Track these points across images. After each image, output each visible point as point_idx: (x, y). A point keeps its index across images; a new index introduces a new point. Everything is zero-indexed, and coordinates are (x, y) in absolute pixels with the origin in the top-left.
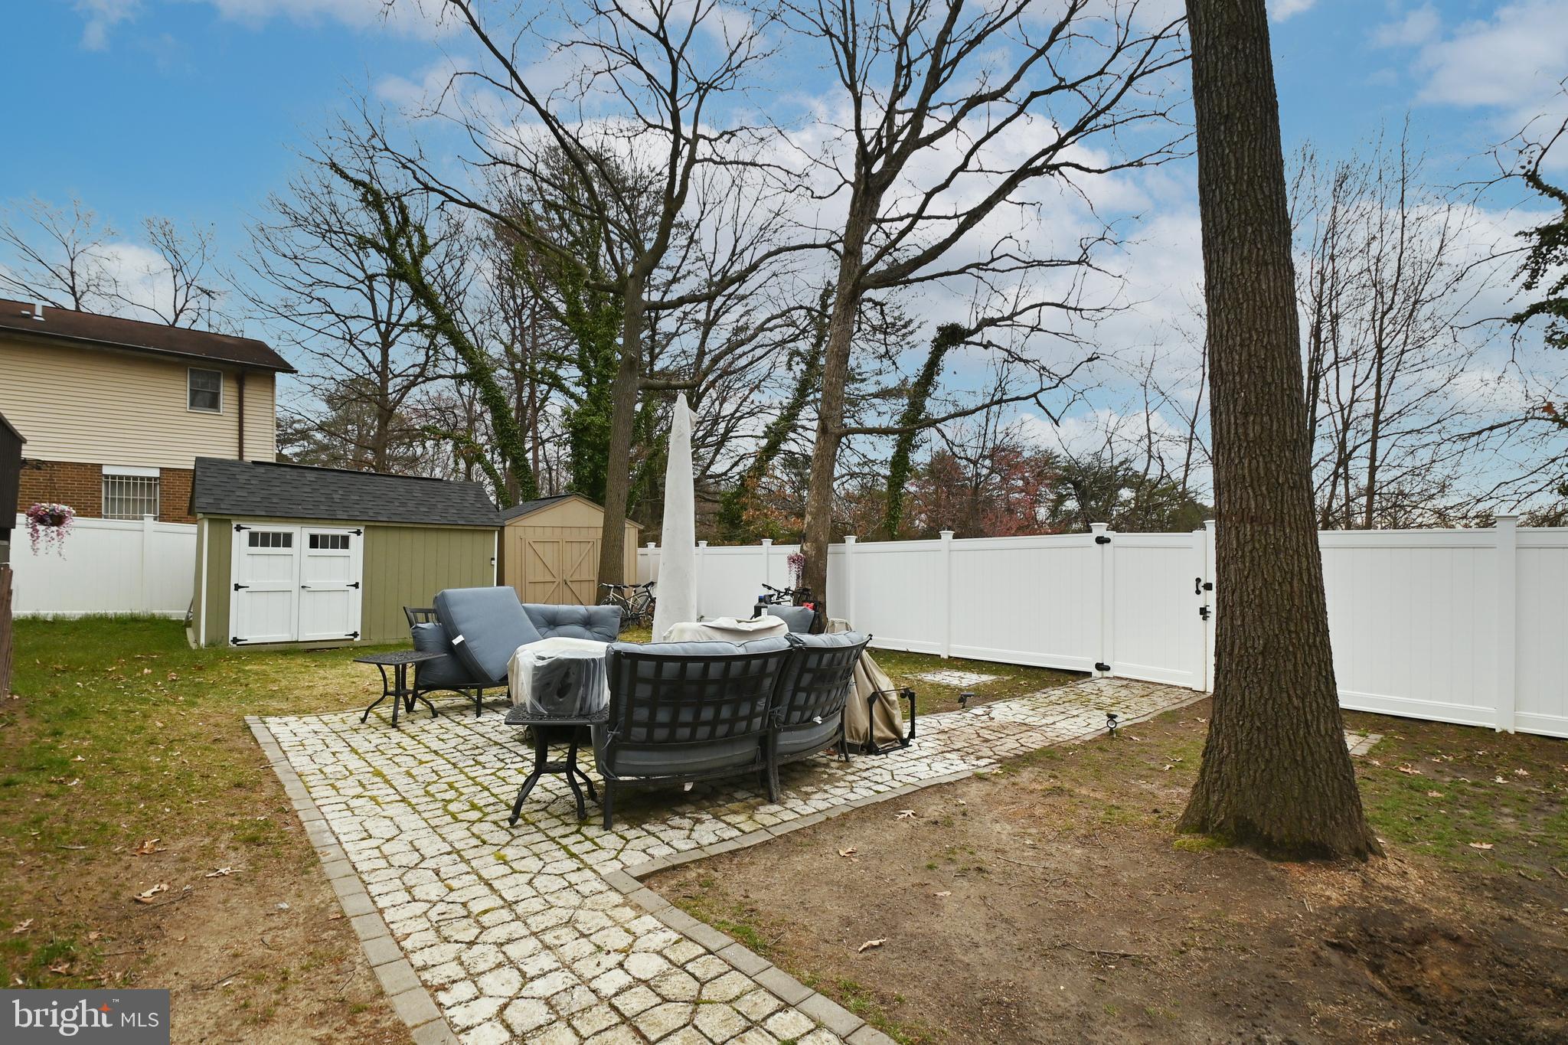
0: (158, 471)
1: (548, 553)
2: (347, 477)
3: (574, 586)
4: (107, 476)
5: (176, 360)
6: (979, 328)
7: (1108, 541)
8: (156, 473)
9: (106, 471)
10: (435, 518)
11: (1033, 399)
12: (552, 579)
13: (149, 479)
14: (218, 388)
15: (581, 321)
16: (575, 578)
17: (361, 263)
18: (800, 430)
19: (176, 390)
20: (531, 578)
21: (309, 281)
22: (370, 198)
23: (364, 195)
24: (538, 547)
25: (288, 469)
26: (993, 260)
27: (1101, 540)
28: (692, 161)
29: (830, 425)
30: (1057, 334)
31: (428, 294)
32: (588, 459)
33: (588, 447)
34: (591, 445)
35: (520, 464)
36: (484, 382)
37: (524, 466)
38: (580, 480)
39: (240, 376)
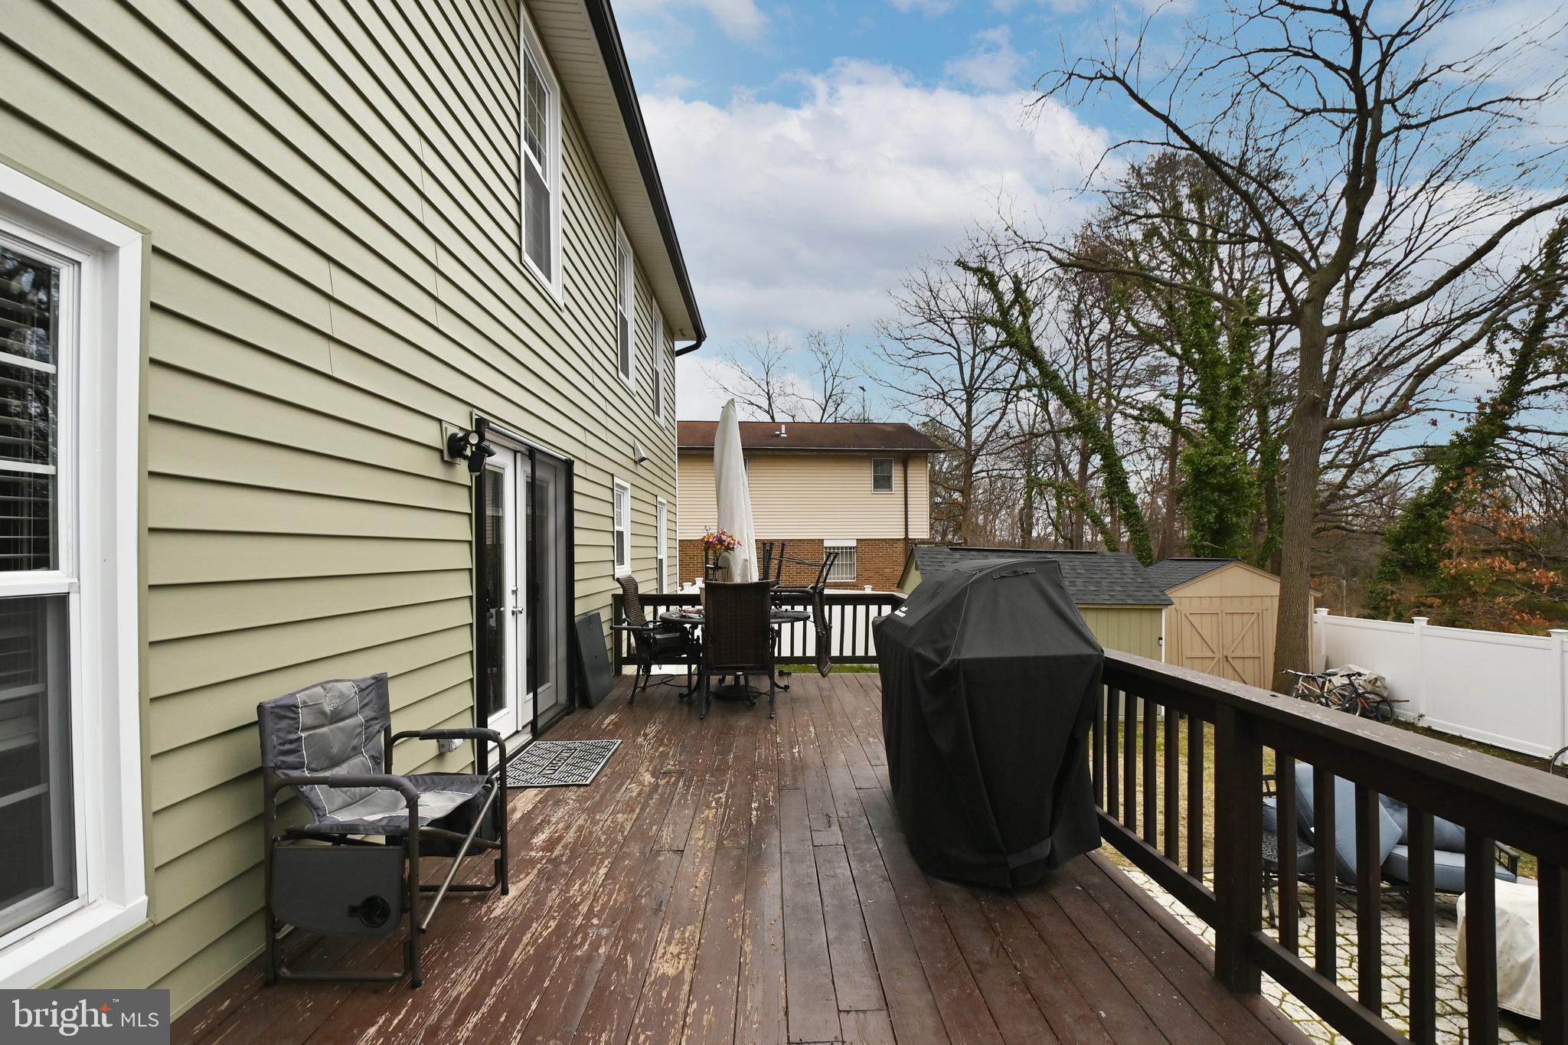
0: (855, 541)
1: (1206, 626)
3: (1235, 663)
4: (826, 548)
5: (865, 454)
8: (854, 544)
9: (827, 544)
10: (1104, 597)
12: (1210, 655)
13: (850, 548)
14: (891, 472)
16: (1238, 654)
17: (951, 329)
18: (1516, 434)
19: (864, 476)
20: (1187, 653)
21: (910, 354)
22: (985, 280)
23: (982, 279)
24: (1194, 619)
28: (1378, 136)
31: (1036, 356)
32: (1214, 502)
33: (1213, 490)
34: (1218, 488)
35: (1131, 511)
36: (1093, 432)
37: (1136, 514)
38: (1203, 526)
39: (905, 460)
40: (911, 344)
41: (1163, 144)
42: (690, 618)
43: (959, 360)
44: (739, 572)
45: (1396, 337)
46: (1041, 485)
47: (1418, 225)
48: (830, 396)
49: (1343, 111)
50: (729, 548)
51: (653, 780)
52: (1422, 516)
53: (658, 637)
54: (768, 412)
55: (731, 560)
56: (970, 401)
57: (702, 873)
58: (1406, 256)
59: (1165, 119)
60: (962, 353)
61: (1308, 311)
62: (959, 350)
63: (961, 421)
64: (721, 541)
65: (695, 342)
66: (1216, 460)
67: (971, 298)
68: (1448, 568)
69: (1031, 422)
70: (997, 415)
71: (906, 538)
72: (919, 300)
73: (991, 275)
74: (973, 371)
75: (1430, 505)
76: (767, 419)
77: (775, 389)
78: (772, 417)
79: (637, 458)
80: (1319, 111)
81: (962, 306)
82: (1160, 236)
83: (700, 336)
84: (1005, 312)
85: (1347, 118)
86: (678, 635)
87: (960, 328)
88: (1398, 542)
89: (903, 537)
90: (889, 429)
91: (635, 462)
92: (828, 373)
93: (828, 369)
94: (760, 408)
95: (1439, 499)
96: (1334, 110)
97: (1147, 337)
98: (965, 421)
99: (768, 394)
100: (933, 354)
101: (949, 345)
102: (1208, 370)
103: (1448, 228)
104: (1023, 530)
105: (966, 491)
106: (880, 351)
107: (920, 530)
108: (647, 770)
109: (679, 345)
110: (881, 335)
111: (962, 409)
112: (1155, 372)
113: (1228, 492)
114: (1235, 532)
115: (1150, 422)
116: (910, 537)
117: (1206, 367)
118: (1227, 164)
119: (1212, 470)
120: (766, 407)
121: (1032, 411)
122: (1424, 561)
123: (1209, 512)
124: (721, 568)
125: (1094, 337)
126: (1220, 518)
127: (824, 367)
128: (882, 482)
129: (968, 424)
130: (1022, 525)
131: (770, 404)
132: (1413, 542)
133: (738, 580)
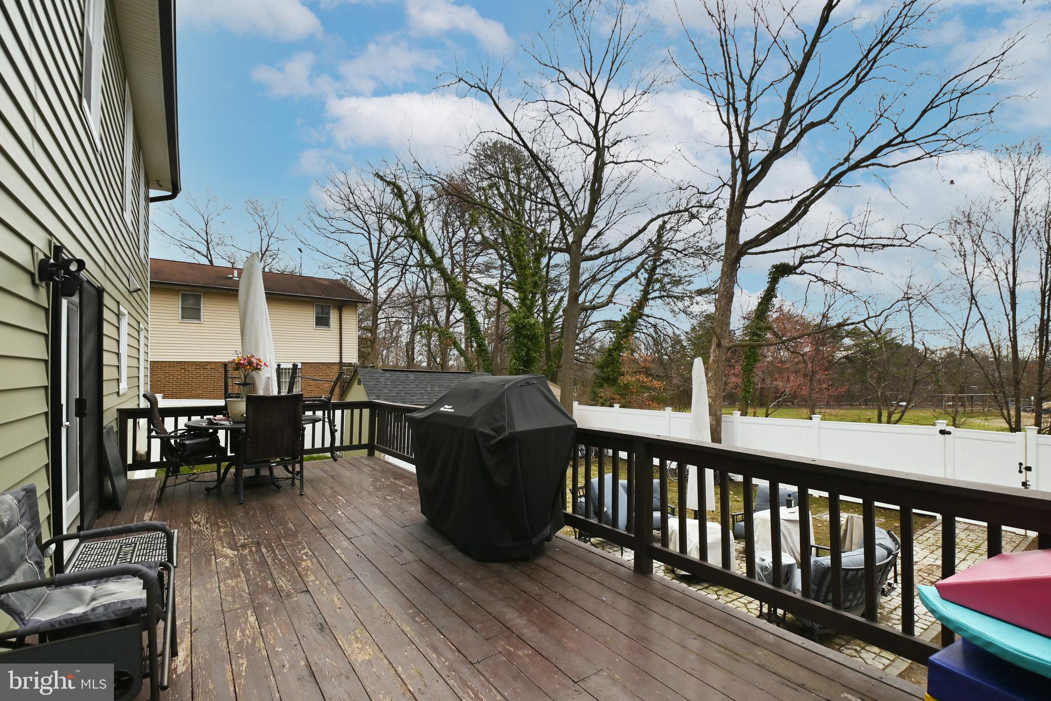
2: (427, 375)
5: (309, 299)
6: (800, 264)
7: (949, 433)
11: (863, 324)
14: (329, 314)
15: (521, 260)
17: (364, 218)
18: (645, 318)
19: (308, 316)
21: (333, 230)
22: (396, 191)
23: (393, 190)
25: (400, 373)
26: (837, 237)
27: (942, 432)
29: (723, 342)
30: (856, 267)
31: (428, 247)
32: (525, 345)
33: (524, 338)
34: (526, 337)
35: (483, 348)
36: (462, 299)
37: (485, 350)
38: (520, 358)
39: (341, 306)
40: (334, 222)
41: (509, 138)
42: (221, 424)
43: (370, 240)
44: (262, 387)
45: (602, 265)
46: (429, 330)
47: (612, 210)
48: (266, 251)
49: (588, 146)
50: (257, 368)
51: (236, 553)
52: (610, 355)
53: (187, 442)
54: (207, 257)
55: (256, 378)
56: (376, 269)
57: (336, 599)
58: (607, 225)
59: (512, 124)
60: (371, 235)
61: (574, 247)
62: (369, 233)
63: (370, 282)
64: (250, 363)
65: (170, 193)
66: (526, 321)
67: (378, 199)
68: (623, 380)
69: (415, 287)
70: (395, 281)
71: (341, 363)
72: (341, 193)
73: (399, 188)
74: (379, 248)
75: (614, 349)
76: (207, 262)
77: (215, 239)
78: (211, 261)
79: (132, 289)
80: (577, 142)
81: (372, 203)
82: (498, 189)
83: (175, 190)
84: (409, 215)
85: (589, 150)
86: (207, 439)
87: (372, 220)
88: (602, 367)
89: (338, 361)
90: (325, 283)
91: (129, 291)
92: (264, 233)
93: (264, 231)
94: (199, 252)
95: (617, 347)
96: (585, 145)
97: (485, 244)
98: (373, 282)
99: (207, 241)
100: (350, 233)
101: (362, 228)
102: (523, 270)
103: (622, 215)
104: (408, 358)
105: (373, 331)
106: (309, 224)
107: (351, 356)
108: (223, 547)
109: (153, 193)
110: (311, 212)
111: (371, 274)
112: (488, 267)
113: (531, 340)
114: (534, 362)
115: (491, 296)
116: (343, 362)
117: (522, 269)
118: (540, 160)
119: (524, 327)
120: (204, 252)
121: (415, 280)
122: (611, 377)
123: (522, 350)
124: (248, 384)
125: (454, 240)
126: (527, 354)
127: (260, 228)
128: (322, 321)
129: (375, 285)
130: (408, 354)
131: (208, 249)
132: (607, 368)
133: (261, 393)
